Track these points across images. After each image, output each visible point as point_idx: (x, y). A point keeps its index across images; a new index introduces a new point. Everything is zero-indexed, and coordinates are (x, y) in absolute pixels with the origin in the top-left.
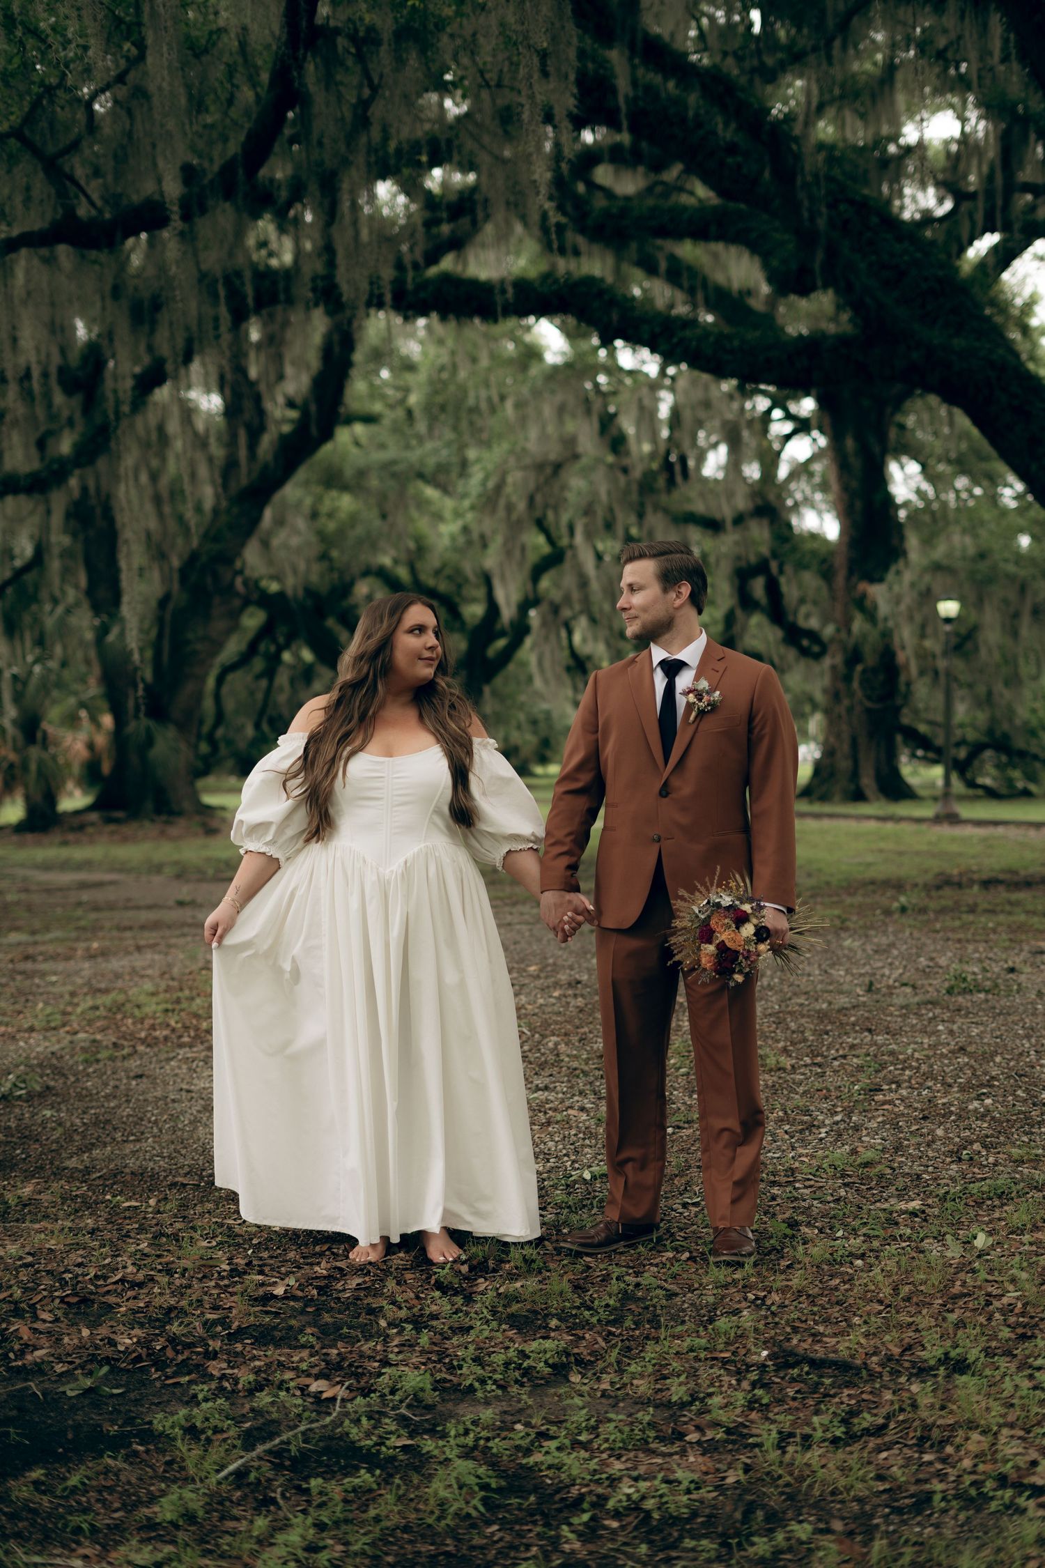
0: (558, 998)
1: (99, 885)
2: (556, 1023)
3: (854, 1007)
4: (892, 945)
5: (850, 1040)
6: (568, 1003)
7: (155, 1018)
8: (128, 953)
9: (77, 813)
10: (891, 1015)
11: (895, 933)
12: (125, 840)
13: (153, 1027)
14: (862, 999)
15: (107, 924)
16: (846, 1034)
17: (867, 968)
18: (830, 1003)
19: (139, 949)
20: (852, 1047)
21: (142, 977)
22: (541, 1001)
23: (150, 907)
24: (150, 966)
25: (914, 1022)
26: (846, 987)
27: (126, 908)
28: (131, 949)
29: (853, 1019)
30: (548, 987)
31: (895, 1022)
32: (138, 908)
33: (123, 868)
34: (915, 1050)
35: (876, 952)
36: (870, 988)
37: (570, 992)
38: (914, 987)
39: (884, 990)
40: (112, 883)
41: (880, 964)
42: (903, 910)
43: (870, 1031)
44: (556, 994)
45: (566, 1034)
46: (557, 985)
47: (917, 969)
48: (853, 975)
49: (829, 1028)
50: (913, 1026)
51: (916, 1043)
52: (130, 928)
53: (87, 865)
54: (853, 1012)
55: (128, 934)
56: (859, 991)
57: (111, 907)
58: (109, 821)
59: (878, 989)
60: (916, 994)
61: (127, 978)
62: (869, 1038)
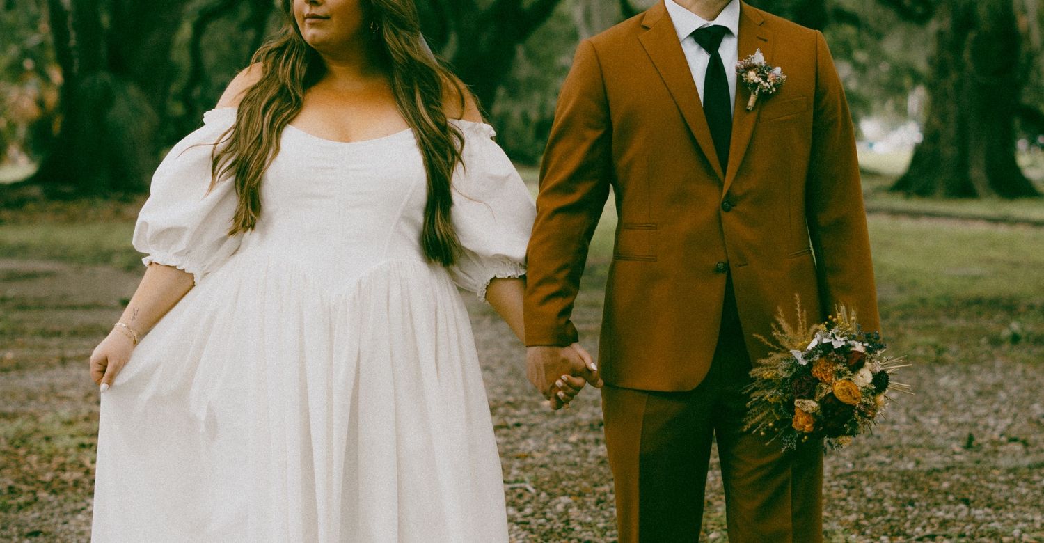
0: (576, 445)
1: (31, 276)
2: (569, 477)
3: (948, 469)
4: (999, 386)
5: (941, 514)
6: (587, 451)
7: (66, 456)
8: (49, 366)
9: (16, 186)
10: (995, 481)
11: (1005, 370)
12: (72, 220)
13: (62, 467)
14: (958, 458)
15: (30, 327)
16: (936, 504)
17: (966, 417)
18: (918, 463)
19: (64, 361)
20: (944, 523)
21: (62, 398)
22: (553, 448)
23: (87, 307)
24: (73, 385)
25: (1024, 491)
26: (939, 441)
27: (59, 307)
28: (55, 361)
29: (946, 485)
30: (564, 429)
31: (1001, 492)
32: (73, 307)
33: (64, 255)
34: (1023, 531)
35: (979, 394)
36: (969, 444)
37: (591, 436)
38: (1025, 443)
39: (987, 447)
40: (49, 274)
41: (982, 411)
42: (1015, 339)
43: (967, 502)
44: (573, 438)
45: (580, 494)
46: (575, 426)
47: (1030, 420)
48: (948, 424)
49: (915, 496)
50: (1022, 497)
51: (1025, 521)
52: (58, 334)
53: (21, 250)
54: (946, 475)
55: (55, 341)
56: (956, 446)
57: (41, 305)
58: (52, 196)
59: (980, 445)
60: (1028, 453)
61: (42, 399)
62: (965, 512)
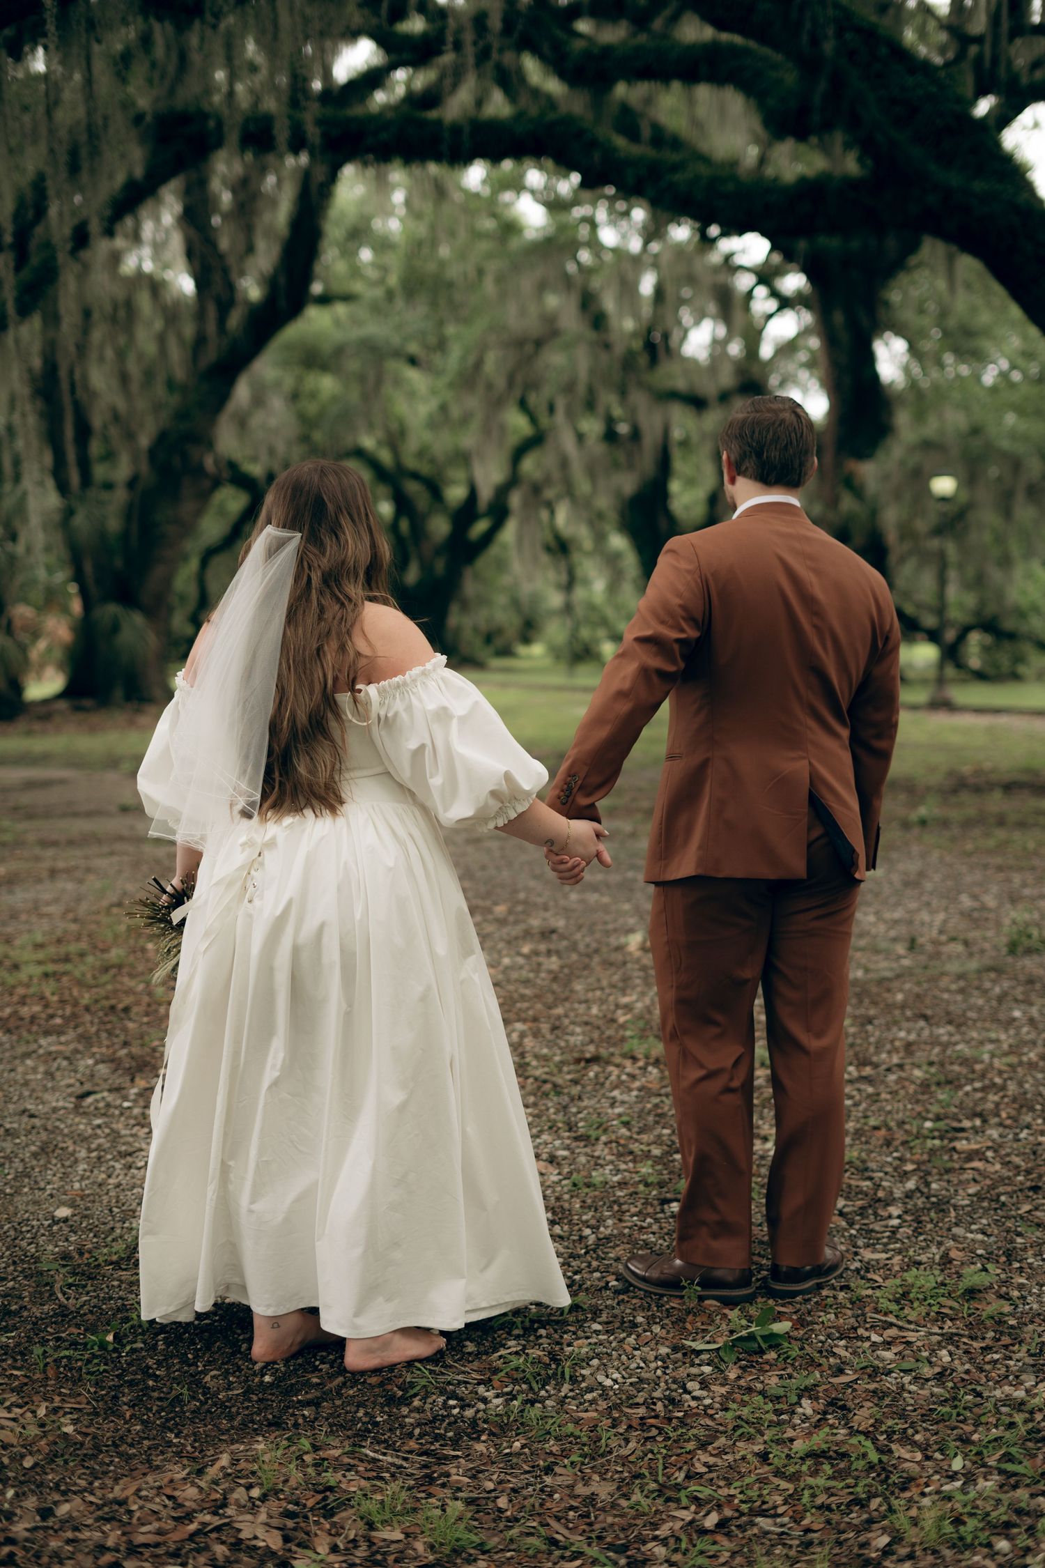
0: (527, 957)
2: (523, 998)
3: (898, 976)
4: (921, 874)
5: (902, 1034)
6: (539, 964)
10: (948, 990)
11: (923, 855)
12: (92, 729)
14: (906, 962)
16: (896, 1023)
17: (898, 914)
18: (867, 970)
20: (909, 1047)
22: (506, 961)
23: (89, 814)
25: (980, 1002)
26: (883, 945)
29: (900, 997)
30: (516, 938)
31: (957, 1004)
32: (76, 815)
34: (993, 1056)
35: (907, 884)
36: (912, 945)
37: (543, 947)
38: (966, 943)
39: (929, 948)
41: (913, 905)
42: (924, 822)
43: (925, 1017)
44: (526, 949)
45: (535, 1019)
46: (527, 934)
47: (962, 913)
48: (885, 922)
49: (872, 1012)
50: (980, 1009)
51: (991, 1041)
54: (895, 984)
56: (900, 949)
59: (922, 946)
60: (971, 955)
62: (926, 1033)
